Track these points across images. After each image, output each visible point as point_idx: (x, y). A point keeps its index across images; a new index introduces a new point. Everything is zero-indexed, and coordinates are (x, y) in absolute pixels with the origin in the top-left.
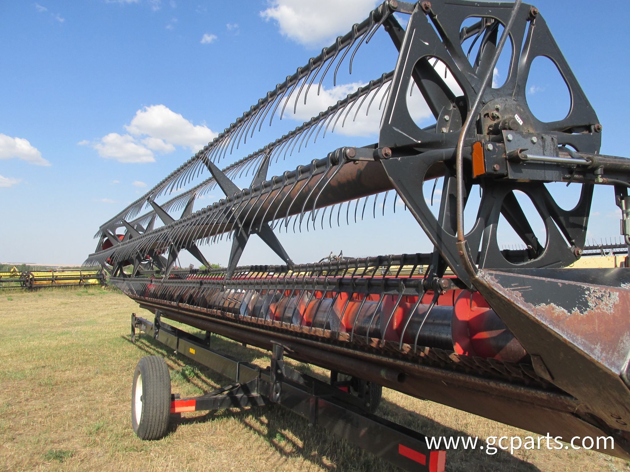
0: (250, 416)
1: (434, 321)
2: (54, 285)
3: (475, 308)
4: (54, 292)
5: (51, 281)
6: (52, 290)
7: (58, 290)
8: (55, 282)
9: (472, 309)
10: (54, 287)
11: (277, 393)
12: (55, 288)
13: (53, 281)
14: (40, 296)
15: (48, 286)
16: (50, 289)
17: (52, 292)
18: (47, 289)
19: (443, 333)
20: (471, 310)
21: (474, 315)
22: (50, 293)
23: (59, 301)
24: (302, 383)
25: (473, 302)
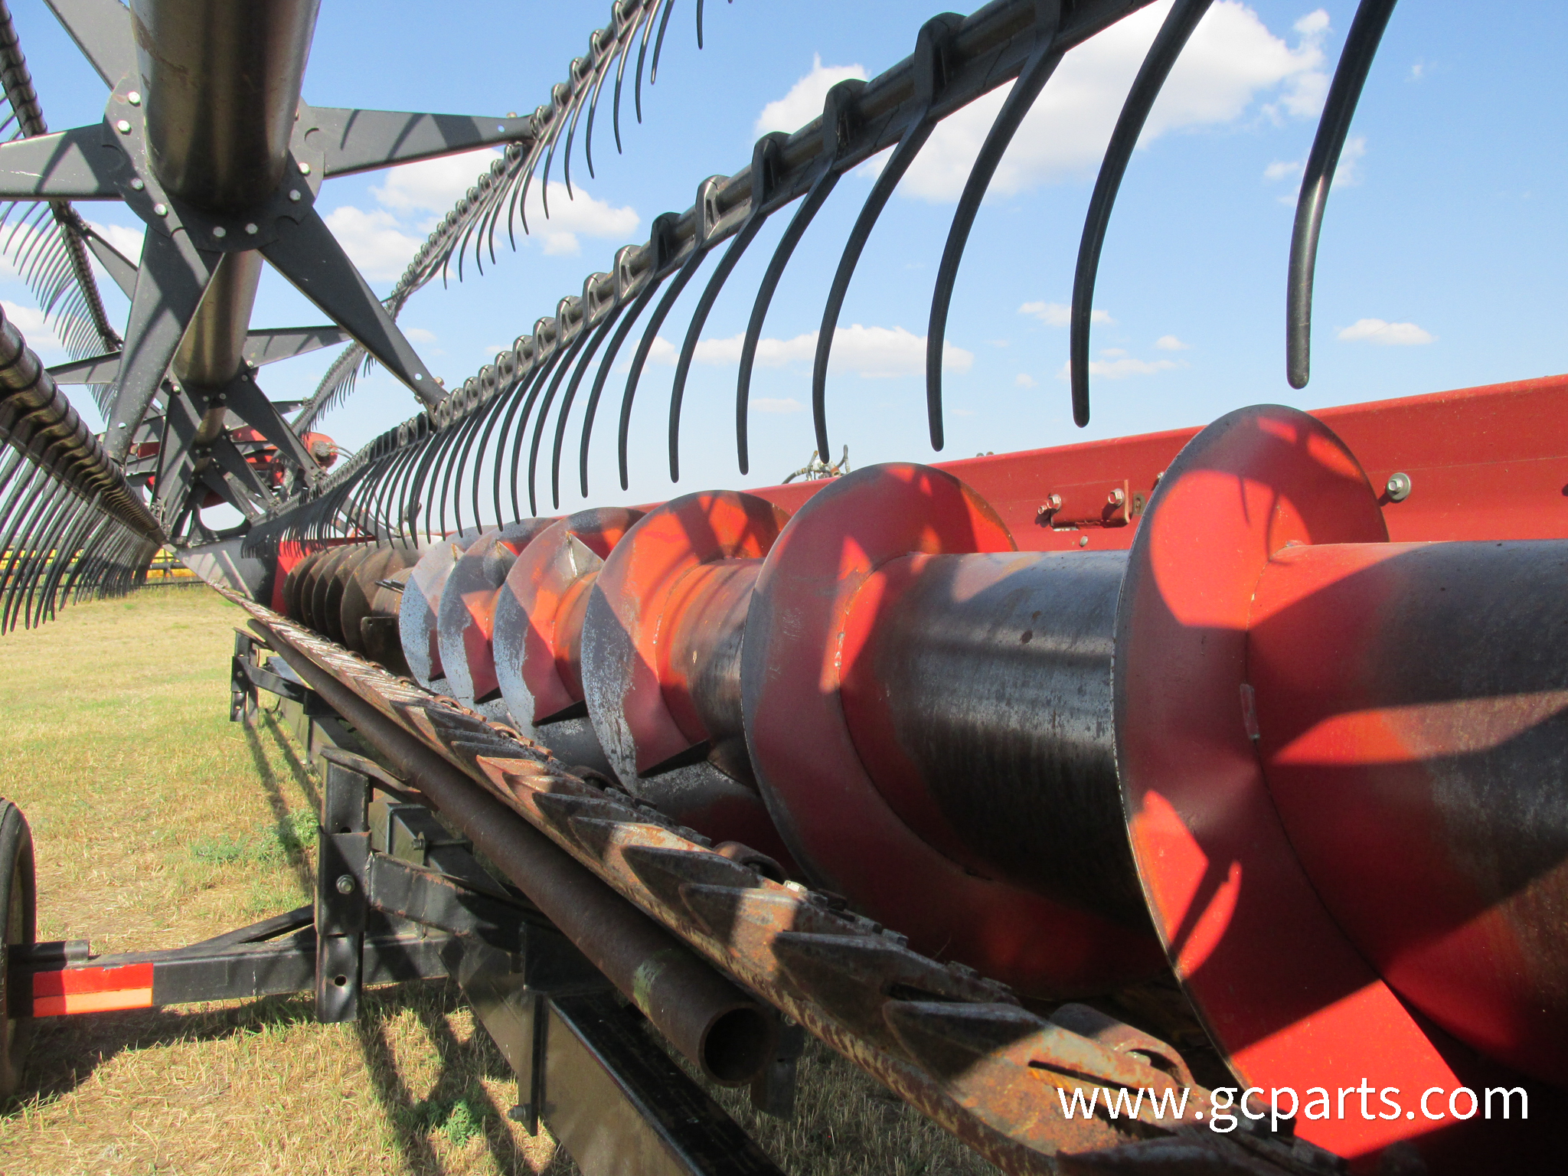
0: (407, 1014)
1: (1027, 637)
2: (169, 581)
3: (1295, 548)
4: (169, 598)
5: (162, 571)
6: (166, 594)
7: (179, 592)
8: (171, 573)
9: (1278, 554)
10: (169, 587)
11: (341, 982)
12: (173, 589)
13: (165, 570)
14: (129, 608)
15: (153, 585)
16: (159, 590)
17: (164, 599)
18: (151, 590)
19: (1074, 712)
20: (1272, 562)
21: (1289, 590)
22: (158, 600)
23: (170, 619)
24: (466, 931)
25: (1285, 511)
